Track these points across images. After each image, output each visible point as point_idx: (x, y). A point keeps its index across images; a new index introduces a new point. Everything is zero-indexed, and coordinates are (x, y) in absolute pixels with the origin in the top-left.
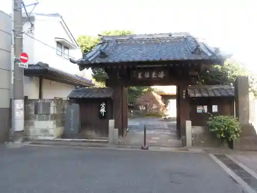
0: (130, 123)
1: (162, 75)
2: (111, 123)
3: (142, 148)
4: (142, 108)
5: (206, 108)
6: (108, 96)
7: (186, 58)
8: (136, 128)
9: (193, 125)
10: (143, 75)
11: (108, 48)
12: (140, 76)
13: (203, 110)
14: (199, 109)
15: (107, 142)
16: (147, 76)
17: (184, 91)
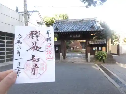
0: (67, 55)
1: (79, 36)
2: (61, 54)
3: (72, 62)
4: (72, 48)
5: (96, 48)
6: (59, 44)
7: (88, 30)
8: (70, 56)
9: (90, 54)
10: (72, 36)
11: (58, 26)
12: (71, 37)
13: (95, 49)
14: (94, 49)
15: (59, 61)
16: (74, 36)
17: (88, 42)
